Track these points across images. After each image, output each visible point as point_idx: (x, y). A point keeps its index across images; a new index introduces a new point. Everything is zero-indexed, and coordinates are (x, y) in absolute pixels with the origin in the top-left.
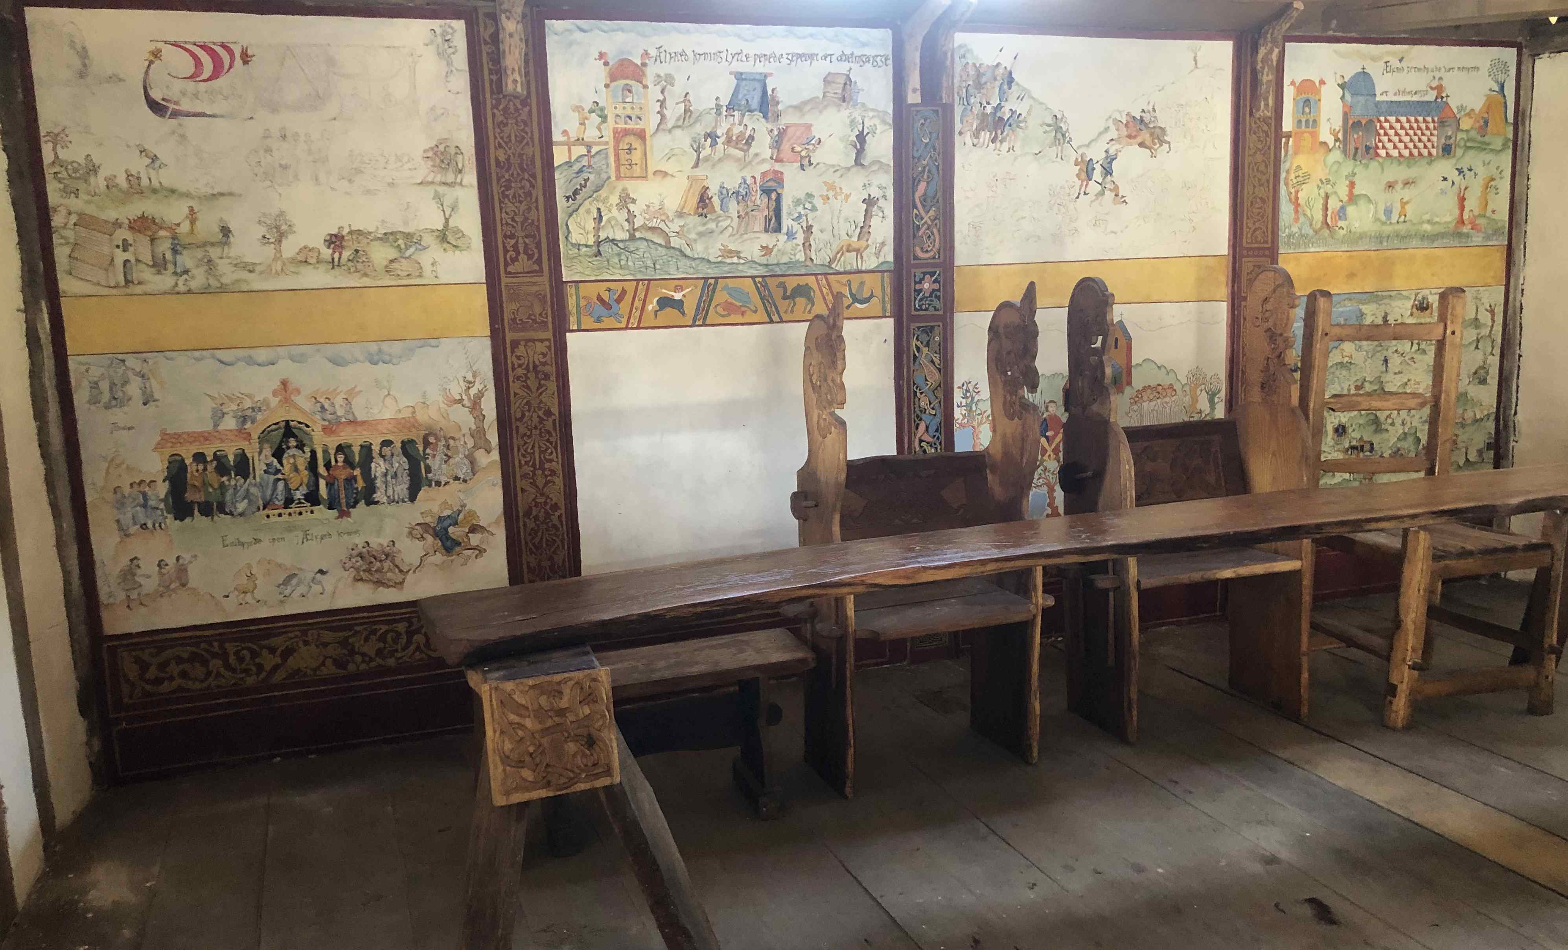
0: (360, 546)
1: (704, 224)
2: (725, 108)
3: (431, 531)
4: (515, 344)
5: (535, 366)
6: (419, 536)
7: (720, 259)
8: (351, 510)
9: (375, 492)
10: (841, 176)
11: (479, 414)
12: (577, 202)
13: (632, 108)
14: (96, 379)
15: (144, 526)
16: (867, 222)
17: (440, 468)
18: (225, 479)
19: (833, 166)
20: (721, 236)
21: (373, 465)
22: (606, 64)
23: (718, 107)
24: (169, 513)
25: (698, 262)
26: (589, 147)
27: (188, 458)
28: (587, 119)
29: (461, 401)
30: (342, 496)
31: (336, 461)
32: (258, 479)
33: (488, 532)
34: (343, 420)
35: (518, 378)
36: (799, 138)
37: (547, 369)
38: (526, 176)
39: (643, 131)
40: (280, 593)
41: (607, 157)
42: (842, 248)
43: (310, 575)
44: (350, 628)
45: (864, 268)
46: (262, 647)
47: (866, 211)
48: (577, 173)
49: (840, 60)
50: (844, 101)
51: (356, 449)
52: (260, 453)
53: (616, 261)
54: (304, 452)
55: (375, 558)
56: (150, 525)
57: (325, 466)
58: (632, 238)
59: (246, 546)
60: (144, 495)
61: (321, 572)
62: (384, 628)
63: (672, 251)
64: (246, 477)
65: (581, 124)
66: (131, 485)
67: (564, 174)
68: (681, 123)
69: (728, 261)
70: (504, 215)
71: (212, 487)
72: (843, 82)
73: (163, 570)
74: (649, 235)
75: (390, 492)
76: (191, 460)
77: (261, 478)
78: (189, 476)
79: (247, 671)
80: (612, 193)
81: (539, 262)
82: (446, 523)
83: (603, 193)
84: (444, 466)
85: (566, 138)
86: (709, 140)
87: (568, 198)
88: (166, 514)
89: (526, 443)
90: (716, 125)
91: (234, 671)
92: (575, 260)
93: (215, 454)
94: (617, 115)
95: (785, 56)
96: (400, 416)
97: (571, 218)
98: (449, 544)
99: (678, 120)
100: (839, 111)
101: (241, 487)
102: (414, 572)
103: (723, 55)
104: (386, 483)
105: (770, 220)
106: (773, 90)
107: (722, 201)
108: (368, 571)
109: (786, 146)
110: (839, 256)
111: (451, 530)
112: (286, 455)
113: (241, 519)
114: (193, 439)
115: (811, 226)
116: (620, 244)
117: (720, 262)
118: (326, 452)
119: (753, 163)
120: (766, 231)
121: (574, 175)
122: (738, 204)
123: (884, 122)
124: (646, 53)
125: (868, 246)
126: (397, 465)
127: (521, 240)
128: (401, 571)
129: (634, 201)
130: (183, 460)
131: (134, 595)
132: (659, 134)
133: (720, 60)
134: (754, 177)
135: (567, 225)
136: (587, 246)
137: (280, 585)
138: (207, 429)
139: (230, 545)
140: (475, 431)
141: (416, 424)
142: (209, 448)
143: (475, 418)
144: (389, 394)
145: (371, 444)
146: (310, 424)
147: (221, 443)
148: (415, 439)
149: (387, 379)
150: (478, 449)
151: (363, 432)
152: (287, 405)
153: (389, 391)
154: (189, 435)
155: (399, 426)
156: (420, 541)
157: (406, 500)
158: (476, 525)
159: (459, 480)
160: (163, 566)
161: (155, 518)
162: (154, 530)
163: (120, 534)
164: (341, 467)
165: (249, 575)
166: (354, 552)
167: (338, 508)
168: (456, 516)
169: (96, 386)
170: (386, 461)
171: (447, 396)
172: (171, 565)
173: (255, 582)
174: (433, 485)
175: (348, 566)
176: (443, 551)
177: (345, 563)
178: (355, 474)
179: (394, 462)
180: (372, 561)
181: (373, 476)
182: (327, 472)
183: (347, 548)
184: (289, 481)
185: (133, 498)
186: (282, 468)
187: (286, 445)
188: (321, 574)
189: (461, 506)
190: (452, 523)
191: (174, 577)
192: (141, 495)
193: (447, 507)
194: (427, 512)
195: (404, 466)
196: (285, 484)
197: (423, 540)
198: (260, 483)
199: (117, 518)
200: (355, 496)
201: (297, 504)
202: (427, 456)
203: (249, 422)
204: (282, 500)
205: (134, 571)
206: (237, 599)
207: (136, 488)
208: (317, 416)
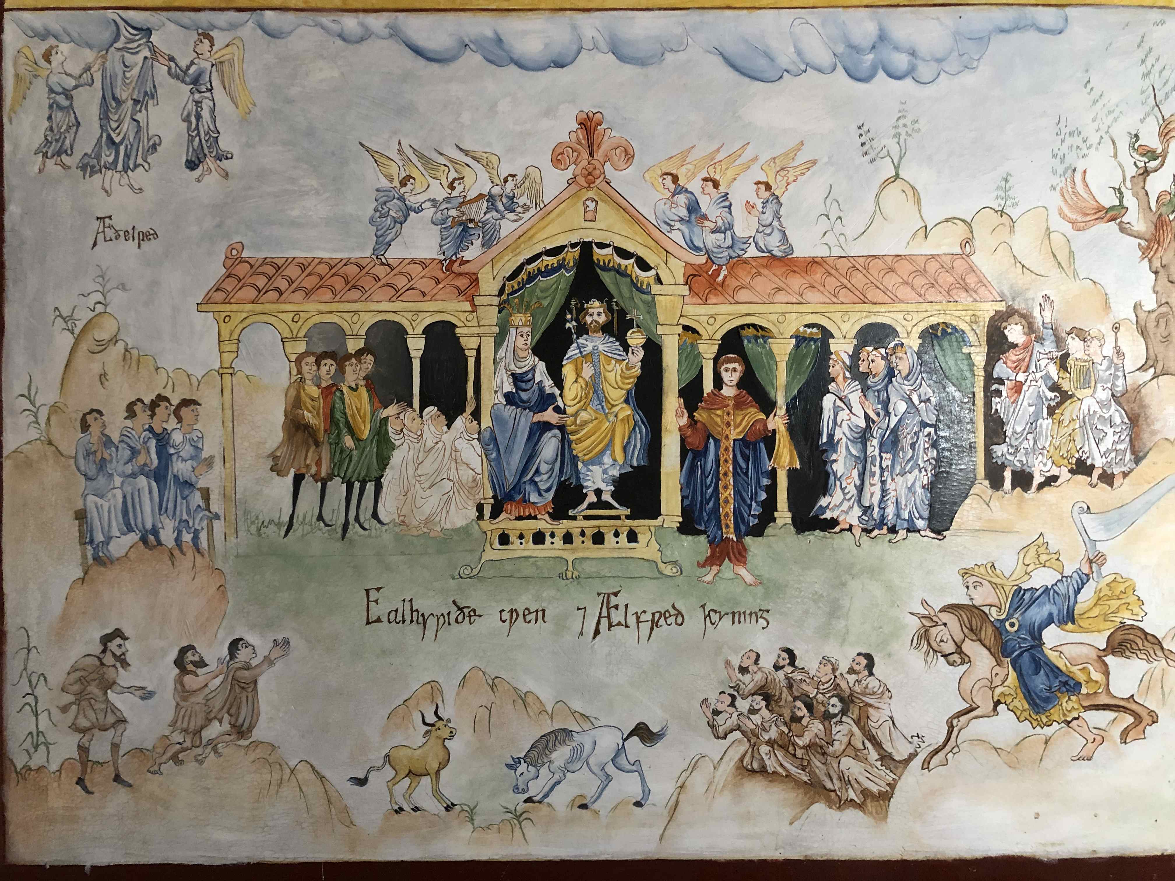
0: (767, 662)
3: (988, 633)
6: (950, 647)
8: (748, 540)
9: (825, 490)
11: (1168, 258)
14: (70, 83)
15: (150, 538)
17: (1033, 427)
18: (392, 410)
21: (828, 401)
27: (294, 339)
30: (728, 493)
31: (718, 382)
32: (486, 422)
33: (1168, 654)
34: (752, 252)
40: (516, 789)
43: (608, 741)
51: (783, 348)
52: (500, 340)
54: (626, 346)
55: (810, 707)
56: (167, 536)
57: (682, 393)
59: (432, 622)
60: (162, 440)
61: (642, 732)
64: (452, 407)
66: (131, 412)
71: (352, 432)
73: (188, 679)
75: (874, 495)
76: (302, 347)
77: (496, 417)
82: (1040, 614)
84: (1046, 423)
93: (372, 331)
96: (926, 248)
101: (436, 440)
102: (926, 765)
104: (864, 462)
111: (1054, 637)
112: (573, 351)
113: (424, 540)
114: (312, 281)
118: (689, 348)
126: (902, 407)
128: (886, 758)
131: (100, 749)
137: (517, 761)
138: (357, 254)
139: (385, 619)
140: (1153, 316)
141: (971, 280)
142: (356, 312)
143: (1156, 273)
144: (897, 176)
145: (827, 334)
146: (651, 259)
147: (390, 301)
148: (963, 326)
149: (896, 127)
150: (1155, 377)
151: (810, 295)
152: (591, 194)
153: (897, 168)
154: (303, 267)
155: (919, 281)
156: (952, 664)
157: (920, 524)
158: (1132, 627)
159: (1090, 475)
160: (190, 667)
161: (185, 517)
162: (176, 552)
163: (84, 556)
164: (731, 403)
165: (431, 718)
166: (747, 678)
167: (712, 530)
168: (1071, 592)
169: (65, 103)
170: (870, 394)
171: (1076, 193)
172: (213, 666)
173: (447, 742)
174: (1007, 484)
175: (724, 722)
176: (1020, 703)
177: (716, 713)
178: (770, 427)
179: (893, 399)
180: (799, 714)
181: (825, 440)
182: (686, 414)
183: (728, 663)
184: (576, 432)
185: (132, 449)
186: (557, 392)
187: (577, 320)
188: (643, 740)
189: (1091, 562)
190: (1055, 613)
191: (217, 703)
192: (153, 443)
193: (1043, 558)
194: (982, 570)
195: (923, 413)
196: (563, 441)
197: (962, 664)
198: (492, 431)
199: (80, 505)
200: (763, 496)
201: (591, 506)
202: (994, 387)
203: (478, 243)
204: (548, 490)
205: (111, 673)
206: (391, 794)
207: (143, 417)
208: (676, 236)
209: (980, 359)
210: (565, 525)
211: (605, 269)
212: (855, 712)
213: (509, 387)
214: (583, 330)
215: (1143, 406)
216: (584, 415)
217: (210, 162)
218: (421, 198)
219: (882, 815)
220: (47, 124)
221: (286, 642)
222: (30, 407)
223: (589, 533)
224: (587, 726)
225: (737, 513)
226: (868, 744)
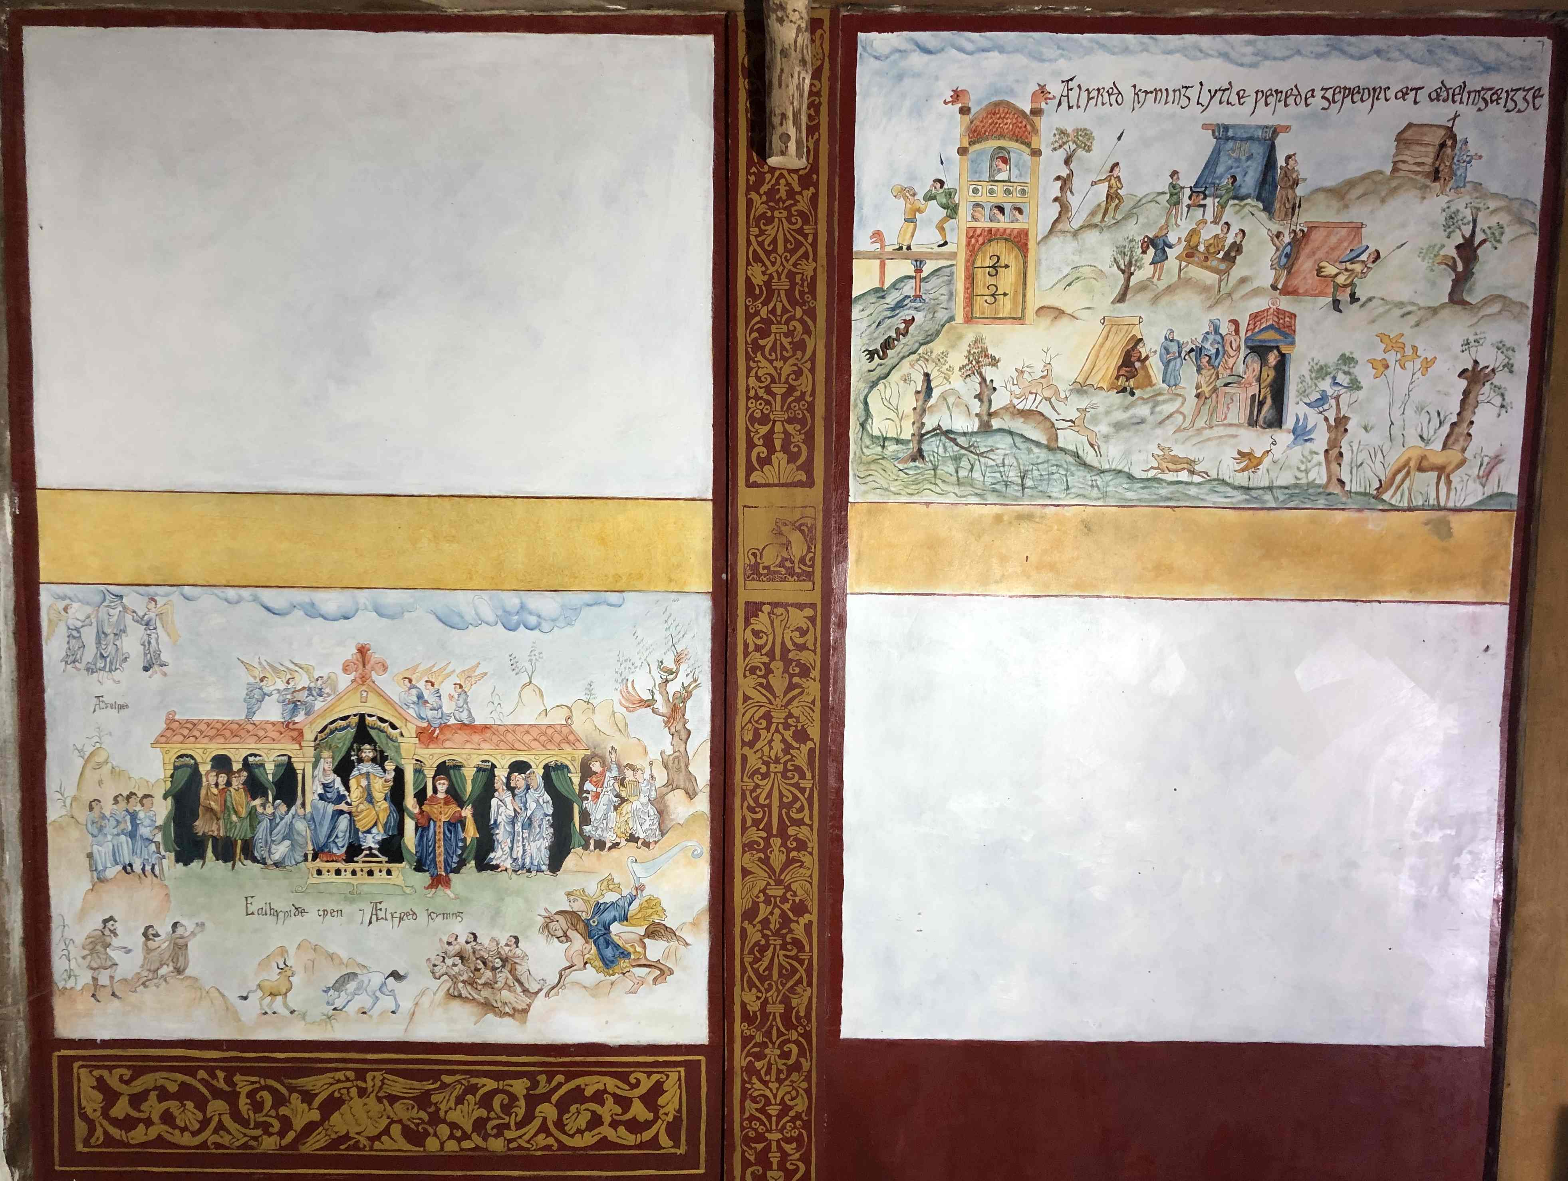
0: (462, 940)
1: (1127, 408)
2: (1187, 192)
3: (581, 926)
4: (754, 608)
5: (785, 651)
6: (560, 933)
7: (1152, 474)
8: (451, 875)
9: (492, 849)
10: (1417, 325)
11: (679, 727)
12: (889, 362)
13: (1008, 192)
14: (79, 624)
15: (128, 868)
16: (1467, 415)
17: (606, 817)
18: (258, 802)
19: (1401, 304)
20: (1159, 431)
21: (494, 802)
22: (964, 111)
23: (1175, 190)
24: (167, 850)
25: (1108, 477)
26: (919, 264)
27: (205, 763)
28: (919, 211)
29: (648, 704)
30: (440, 850)
31: (435, 791)
32: (308, 809)
33: (679, 938)
34: (452, 721)
35: (753, 670)
36: (1333, 249)
37: (806, 657)
38: (799, 312)
39: (1025, 233)
40: (328, 1003)
41: (950, 282)
42: (1406, 464)
43: (377, 980)
44: (435, 1076)
45: (1451, 504)
46: (292, 1089)
47: (1466, 393)
48: (892, 309)
49: (1435, 97)
50: (1436, 179)
51: (469, 773)
52: (315, 766)
53: (951, 469)
54: (385, 771)
55: (485, 963)
56: (137, 867)
57: (416, 796)
58: (985, 428)
59: (281, 915)
60: (134, 816)
61: (395, 975)
62: (490, 1084)
63: (1060, 455)
64: (290, 801)
65: (907, 220)
66: (116, 800)
67: (867, 312)
68: (1098, 219)
69: (1170, 477)
70: (752, 381)
71: (236, 813)
72: (1437, 142)
73: (149, 942)
74: (1018, 425)
75: (518, 852)
76: (209, 767)
77: (314, 807)
78: (203, 792)
79: (266, 1127)
80: (953, 347)
81: (808, 467)
82: (607, 916)
83: (938, 347)
84: (613, 815)
85: (878, 245)
86: (1151, 251)
87: (871, 354)
88: (163, 853)
89: (757, 786)
90: (1167, 224)
91: (245, 1123)
92: (873, 466)
93: (245, 759)
94: (977, 205)
95: (1319, 94)
96: (546, 721)
97: (875, 390)
98: (609, 952)
99: (1093, 214)
100: (1424, 198)
101: (282, 819)
102: (547, 995)
103: (1193, 93)
104: (513, 834)
105: (1261, 404)
106: (1288, 158)
107: (1167, 364)
108: (471, 983)
109: (1305, 265)
110: (1399, 477)
111: (615, 928)
112: (355, 772)
113: (276, 872)
114: (213, 732)
115: (1346, 419)
116: (961, 440)
117: (1154, 479)
118: (418, 771)
119: (1236, 296)
120: (1253, 423)
121: (888, 313)
122: (1199, 371)
123: (1520, 220)
124: (1042, 90)
125: (1463, 462)
126: (534, 805)
127: (778, 427)
128: (525, 991)
129: (994, 362)
130: (196, 764)
131: (104, 979)
132: (1055, 240)
133: (1184, 102)
134: (1235, 323)
135: (866, 403)
136: (898, 441)
137: (329, 988)
138: (237, 718)
139: (256, 913)
140: (671, 758)
141: (571, 738)
142: (237, 749)
143: (673, 735)
144: (530, 682)
145: (494, 766)
146: (397, 723)
147: (256, 743)
148: (567, 763)
149: (530, 656)
150: (673, 790)
151: (483, 745)
152: (364, 688)
153: (530, 678)
154: (208, 725)
155: (543, 738)
156: (562, 942)
157: (544, 868)
158: (659, 924)
159: (637, 842)
160: (151, 937)
161: (147, 857)
162: (142, 876)
163: (92, 877)
164: (442, 802)
165: (282, 966)
166: (451, 948)
167: (432, 870)
168: (626, 905)
169: (77, 635)
170: (516, 798)
171: (628, 692)
172: (163, 936)
173: (291, 979)
174: (592, 847)
175: (439, 970)
176: (599, 963)
177: (435, 966)
178: (463, 815)
179: (529, 801)
180: (479, 967)
181: (492, 822)
182: (418, 807)
183: (441, 940)
184: (357, 816)
185: (117, 820)
186: (347, 793)
187: (357, 755)
188: (395, 979)
189: (637, 889)
190: (617, 916)
191: (166, 956)
192: (129, 817)
193: (611, 887)
194: (578, 893)
195: (545, 808)
196: (350, 820)
197: (567, 941)
198: (312, 814)
199: (89, 851)
200: (460, 852)
201: (366, 856)
202: (585, 795)
203: (303, 713)
204: (343, 847)
205: (108, 939)
206: (261, 1004)
207: (122, 804)
208: (411, 711)
209: (576, 780)
210: (352, 866)
211: (372, 728)
212: (509, 966)
213: (320, 790)
214: (360, 760)
215: (666, 806)
216: (361, 807)
217: (156, 668)
218: (272, 688)
219: (524, 1021)
220: (67, 646)
221: (203, 924)
222: (60, 797)
223: (366, 870)
224: (365, 971)
225: (446, 861)
226: (516, 983)
